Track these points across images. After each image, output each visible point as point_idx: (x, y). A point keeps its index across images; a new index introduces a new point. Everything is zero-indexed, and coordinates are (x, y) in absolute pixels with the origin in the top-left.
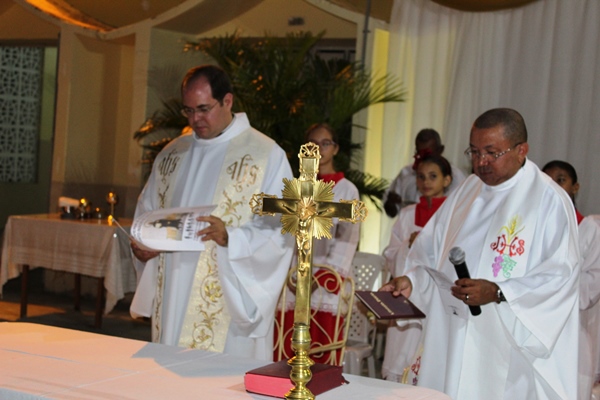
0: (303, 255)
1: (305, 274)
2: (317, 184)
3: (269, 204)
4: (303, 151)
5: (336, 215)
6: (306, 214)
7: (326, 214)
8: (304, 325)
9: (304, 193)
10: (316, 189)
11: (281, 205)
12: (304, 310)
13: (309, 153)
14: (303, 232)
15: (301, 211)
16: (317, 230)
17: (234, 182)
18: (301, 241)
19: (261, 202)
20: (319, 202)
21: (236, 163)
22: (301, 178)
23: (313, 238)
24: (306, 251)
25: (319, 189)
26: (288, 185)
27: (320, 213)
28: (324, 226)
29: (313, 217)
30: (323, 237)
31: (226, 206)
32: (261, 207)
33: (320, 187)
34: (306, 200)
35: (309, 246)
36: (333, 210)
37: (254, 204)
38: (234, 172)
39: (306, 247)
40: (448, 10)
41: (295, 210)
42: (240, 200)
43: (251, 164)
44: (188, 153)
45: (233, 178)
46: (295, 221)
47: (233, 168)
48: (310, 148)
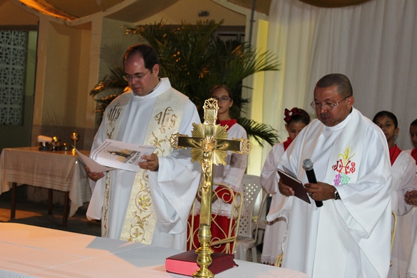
0: (206, 177)
1: (208, 190)
2: (216, 127)
3: (182, 141)
4: (206, 104)
5: (229, 148)
6: (208, 148)
7: (222, 148)
8: (206, 225)
9: (207, 134)
10: (215, 131)
11: (191, 141)
12: (206, 215)
13: (210, 105)
14: (206, 160)
15: (205, 146)
16: (216, 159)
17: (160, 126)
18: (205, 167)
19: (177, 139)
20: (218, 140)
21: (161, 113)
22: (205, 123)
23: (213, 164)
24: (208, 173)
25: (217, 131)
26: (196, 127)
27: (218, 147)
28: (221, 156)
29: (213, 150)
30: (220, 164)
31: (154, 143)
32: (177, 143)
33: (218, 129)
34: (208, 138)
35: (210, 170)
36: (227, 145)
37: (173, 141)
38: (160, 120)
39: (208, 171)
40: (309, 6)
41: (200, 145)
42: (164, 138)
43: (171, 113)
44: (128, 106)
45: (159, 123)
46: (201, 153)
47: (159, 116)
48: (211, 102)
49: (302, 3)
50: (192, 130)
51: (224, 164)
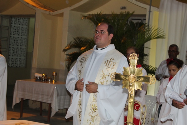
0: (131, 97)
1: (131, 104)
2: (136, 69)
3: (118, 77)
4: (131, 57)
5: (144, 81)
6: (132, 80)
7: (140, 81)
8: (131, 123)
9: (131, 73)
10: (136, 71)
11: (122, 77)
12: (131, 117)
13: (133, 57)
14: (131, 87)
15: (130, 79)
16: (136, 86)
17: (106, 67)
18: (130, 91)
19: (115, 76)
20: (137, 76)
21: (108, 60)
22: (130, 67)
23: (135, 90)
24: (132, 94)
25: (137, 71)
26: (125, 69)
27: (137, 80)
28: (139, 85)
29: (135, 82)
30: (138, 90)
31: (102, 76)
32: (115, 77)
33: (137, 70)
34: (132, 75)
35: (133, 93)
36: (142, 79)
37: (112, 76)
38: (107, 64)
39: (132, 93)
41: (128, 79)
42: (108, 74)
43: (113, 61)
45: (106, 66)
46: (127, 83)
47: (106, 62)
48: (133, 55)
49: (177, 2)
50: (123, 71)
51: (141, 89)
